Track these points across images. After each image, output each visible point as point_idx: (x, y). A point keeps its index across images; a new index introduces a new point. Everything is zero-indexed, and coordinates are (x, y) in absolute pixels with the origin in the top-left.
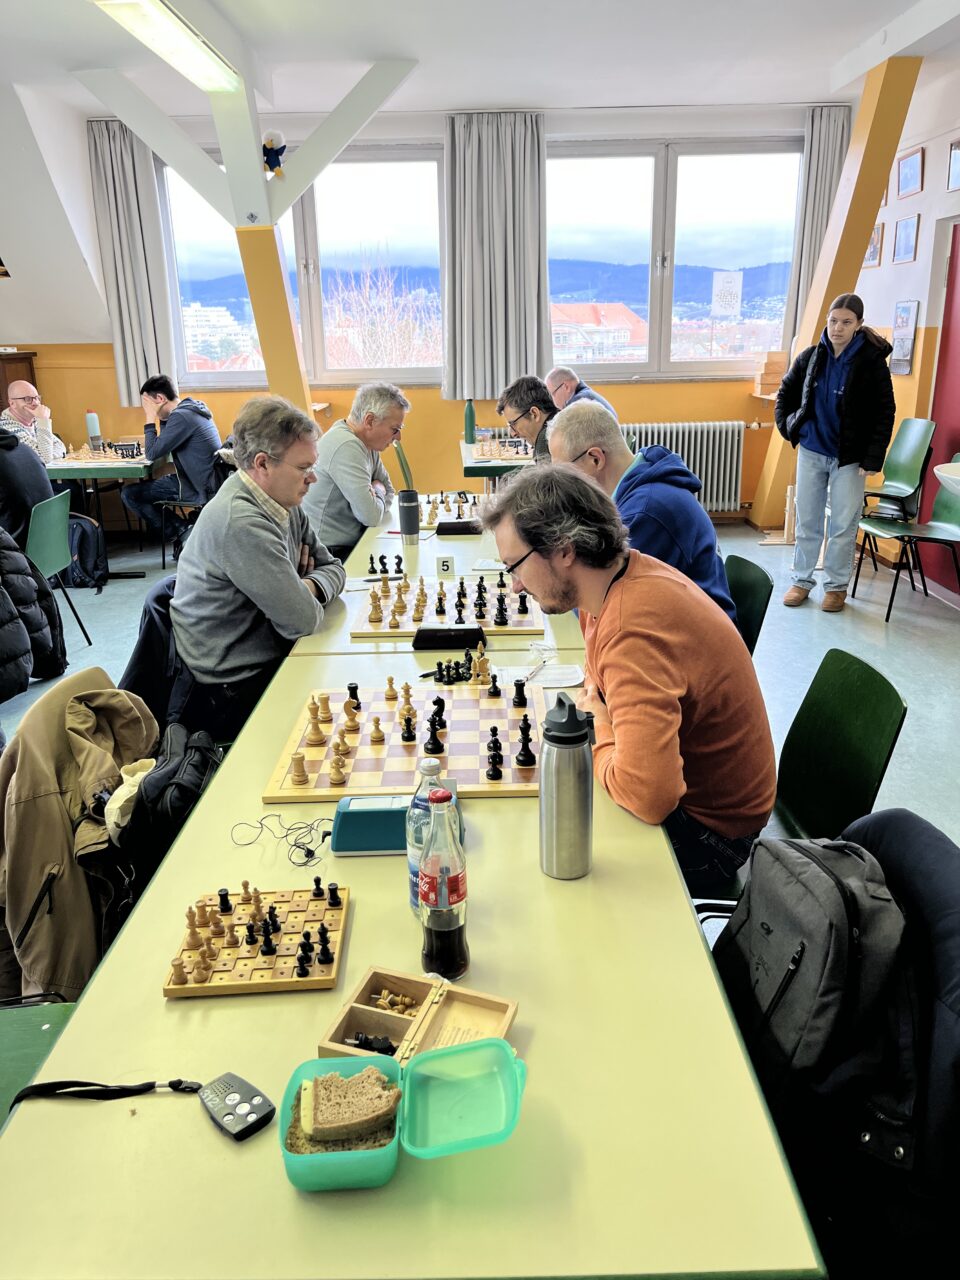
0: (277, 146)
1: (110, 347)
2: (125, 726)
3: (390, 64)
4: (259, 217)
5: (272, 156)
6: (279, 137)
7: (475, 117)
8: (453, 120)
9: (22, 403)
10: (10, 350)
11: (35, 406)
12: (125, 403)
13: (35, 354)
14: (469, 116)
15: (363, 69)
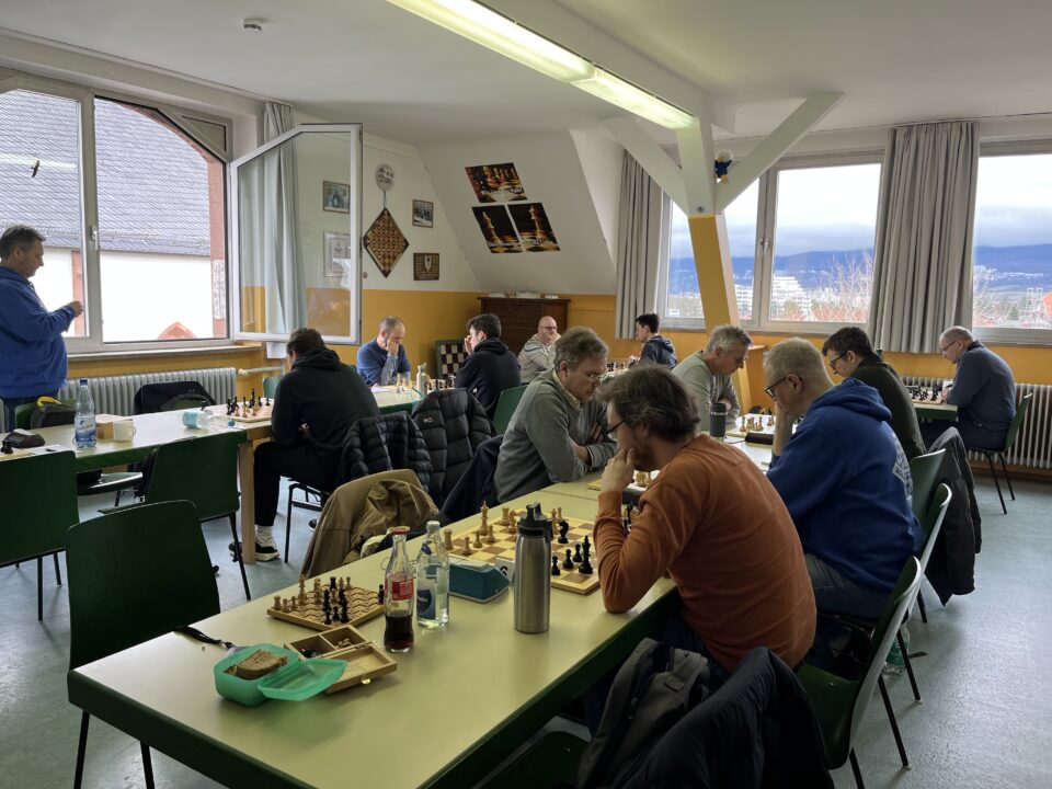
0: (725, 161)
1: (614, 298)
2: (405, 505)
3: (821, 97)
4: (706, 209)
5: (721, 168)
6: (728, 154)
7: (915, 129)
8: (895, 131)
9: (545, 331)
10: (554, 297)
11: (552, 333)
12: (617, 336)
13: (569, 301)
14: (910, 128)
15: (797, 103)
